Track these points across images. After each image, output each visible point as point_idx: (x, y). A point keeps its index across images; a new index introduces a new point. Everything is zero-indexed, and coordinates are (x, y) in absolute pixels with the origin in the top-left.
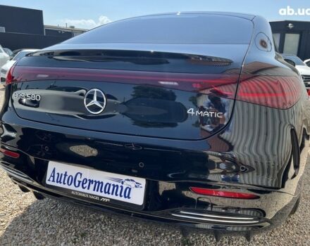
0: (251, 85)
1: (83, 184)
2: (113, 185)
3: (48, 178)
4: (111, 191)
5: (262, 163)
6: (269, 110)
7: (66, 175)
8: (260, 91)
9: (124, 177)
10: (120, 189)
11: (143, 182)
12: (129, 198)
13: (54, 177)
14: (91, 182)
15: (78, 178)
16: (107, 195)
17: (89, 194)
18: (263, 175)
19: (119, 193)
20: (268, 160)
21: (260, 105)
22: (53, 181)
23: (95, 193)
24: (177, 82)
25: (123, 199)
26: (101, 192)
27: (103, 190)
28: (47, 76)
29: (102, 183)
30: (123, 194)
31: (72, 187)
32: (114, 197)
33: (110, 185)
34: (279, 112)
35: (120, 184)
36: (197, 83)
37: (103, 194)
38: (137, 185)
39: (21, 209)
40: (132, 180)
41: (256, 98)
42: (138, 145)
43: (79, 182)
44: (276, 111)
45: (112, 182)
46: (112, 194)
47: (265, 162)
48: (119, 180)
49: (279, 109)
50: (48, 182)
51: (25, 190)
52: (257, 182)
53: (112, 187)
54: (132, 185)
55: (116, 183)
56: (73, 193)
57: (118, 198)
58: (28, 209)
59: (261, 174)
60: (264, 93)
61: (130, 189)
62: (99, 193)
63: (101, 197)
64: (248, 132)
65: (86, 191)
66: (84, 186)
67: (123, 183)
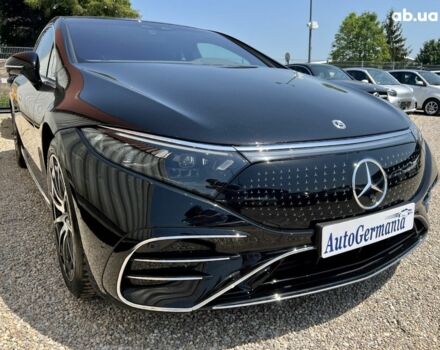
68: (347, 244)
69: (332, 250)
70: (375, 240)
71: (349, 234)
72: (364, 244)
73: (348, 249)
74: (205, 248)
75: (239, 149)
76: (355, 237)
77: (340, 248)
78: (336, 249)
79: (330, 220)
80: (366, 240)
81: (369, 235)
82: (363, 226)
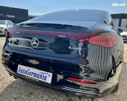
0: (96, 38)
1: (30, 74)
2: (41, 75)
3: (18, 71)
4: (39, 77)
5: (99, 70)
6: (103, 48)
7: (24, 70)
8: (99, 40)
9: (44, 72)
10: (43, 76)
11: (51, 74)
12: (46, 80)
13: (20, 70)
14: (33, 73)
15: (28, 72)
16: (38, 79)
17: (32, 78)
18: (99, 75)
19: (42, 78)
20: (102, 68)
21: (99, 46)
22: (20, 72)
23: (34, 77)
24: (65, 36)
25: (44, 81)
26: (36, 77)
27: (37, 77)
28: (19, 33)
29: (36, 74)
30: (44, 79)
31: (26, 75)
32: (40, 79)
33: (39, 75)
34: (107, 49)
35: (43, 75)
36: (73, 36)
37: (37, 78)
38: (49, 76)
39: (11, 82)
40: (47, 73)
41: (98, 43)
42: (53, 61)
43: (29, 73)
44: (106, 49)
45: (40, 74)
46: (40, 78)
47: (100, 69)
48: (43, 73)
49: (107, 48)
50: (18, 73)
51: (11, 75)
52: (97, 77)
53: (40, 76)
54: (47, 75)
55: (41, 74)
56: (26, 77)
57: (42, 80)
58: (13, 82)
59: (98, 74)
60: (101, 41)
61: (46, 77)
62: (35, 78)
63: (36, 79)
64: (94, 57)
65: (31, 76)
66: (30, 75)
67: (44, 74)
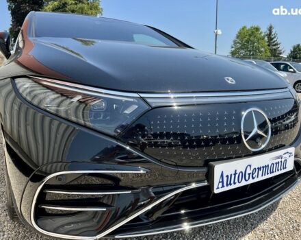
68: (236, 181)
69: (223, 186)
70: (261, 178)
71: (238, 172)
72: (251, 181)
73: (238, 185)
74: (109, 182)
75: (142, 95)
76: (243, 175)
77: (230, 184)
78: (227, 185)
79: (221, 159)
80: (253, 178)
81: (256, 174)
82: (250, 166)
